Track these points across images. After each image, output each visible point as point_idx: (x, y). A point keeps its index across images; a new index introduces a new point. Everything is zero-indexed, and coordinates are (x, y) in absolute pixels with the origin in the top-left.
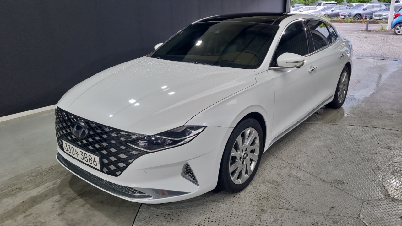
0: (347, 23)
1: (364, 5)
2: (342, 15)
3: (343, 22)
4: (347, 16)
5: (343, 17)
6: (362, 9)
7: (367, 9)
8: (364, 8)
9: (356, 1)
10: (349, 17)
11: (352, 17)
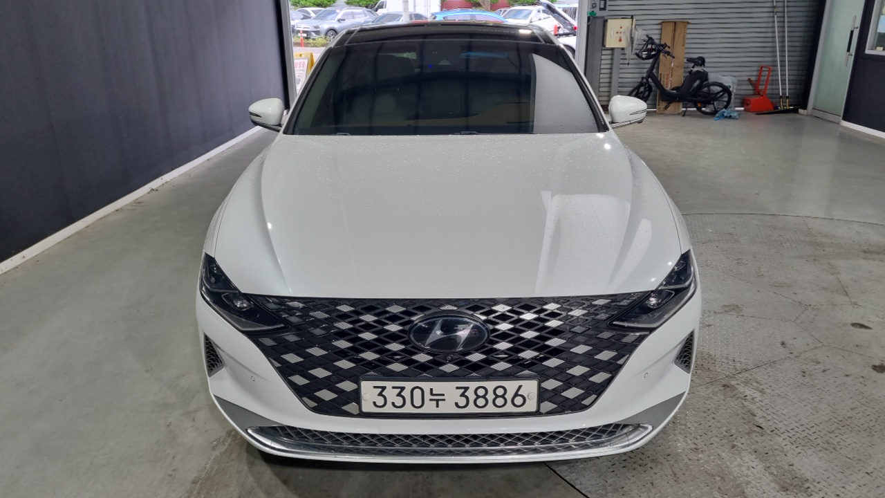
0: (316, 46)
1: (338, 11)
2: (304, 32)
3: (308, 46)
4: (314, 34)
5: (305, 35)
6: (336, 19)
7: (344, 20)
8: (339, 17)
9: (308, 4)
10: (318, 36)
11: (323, 36)
